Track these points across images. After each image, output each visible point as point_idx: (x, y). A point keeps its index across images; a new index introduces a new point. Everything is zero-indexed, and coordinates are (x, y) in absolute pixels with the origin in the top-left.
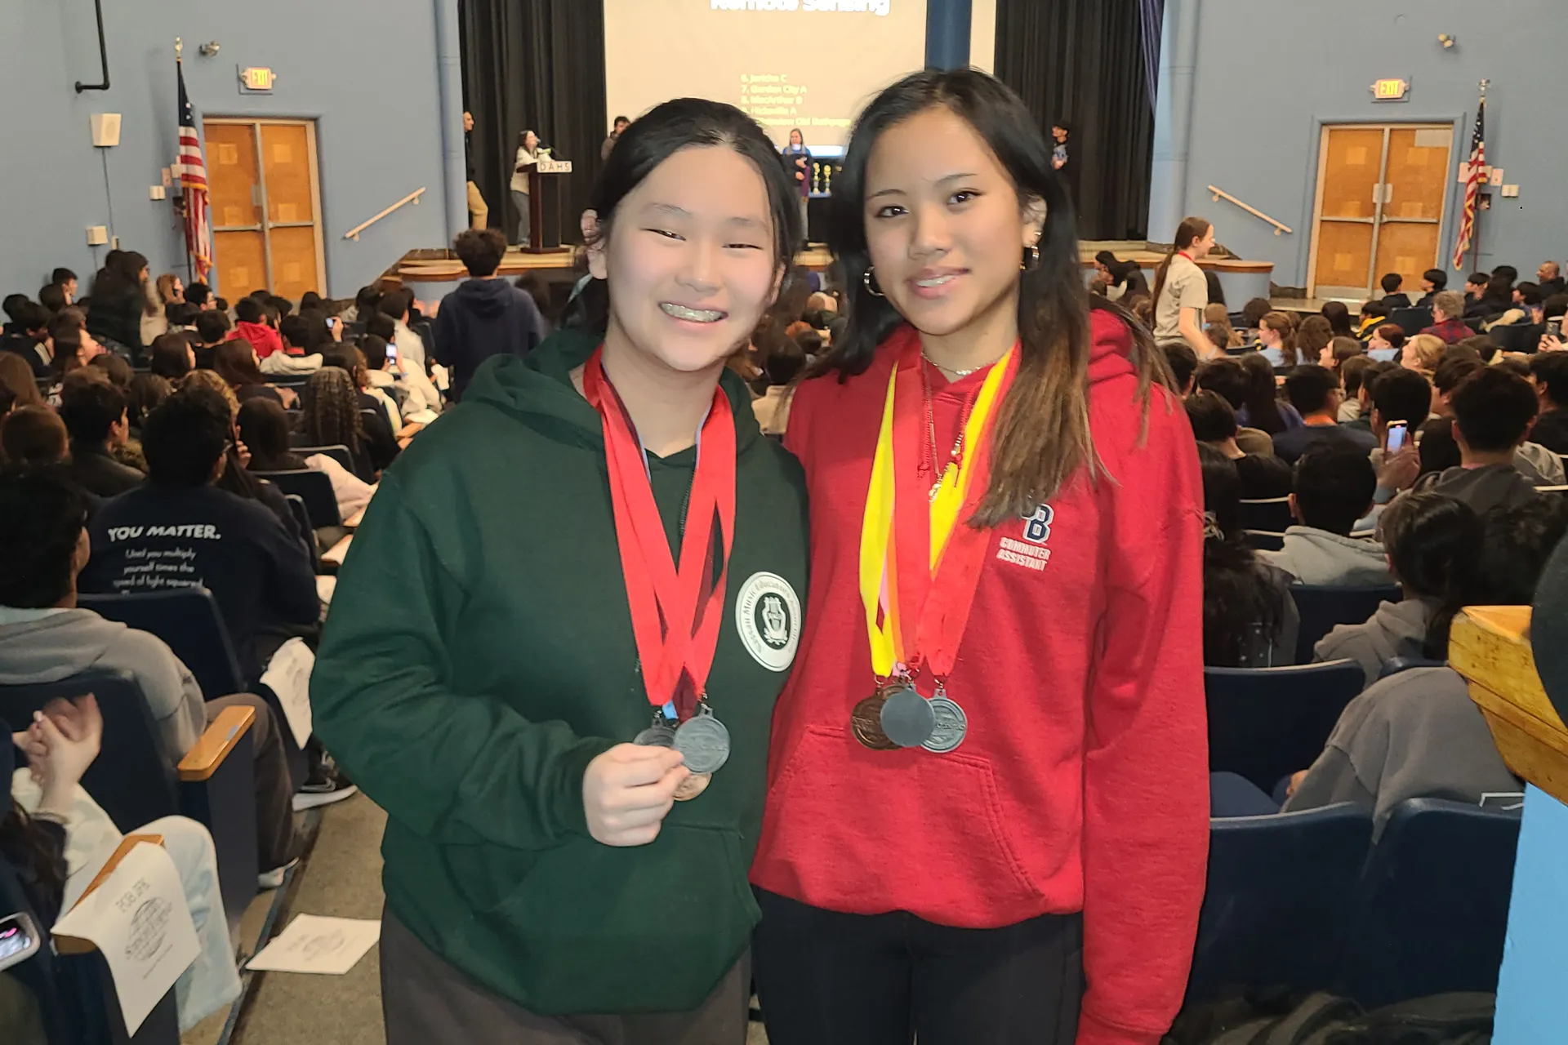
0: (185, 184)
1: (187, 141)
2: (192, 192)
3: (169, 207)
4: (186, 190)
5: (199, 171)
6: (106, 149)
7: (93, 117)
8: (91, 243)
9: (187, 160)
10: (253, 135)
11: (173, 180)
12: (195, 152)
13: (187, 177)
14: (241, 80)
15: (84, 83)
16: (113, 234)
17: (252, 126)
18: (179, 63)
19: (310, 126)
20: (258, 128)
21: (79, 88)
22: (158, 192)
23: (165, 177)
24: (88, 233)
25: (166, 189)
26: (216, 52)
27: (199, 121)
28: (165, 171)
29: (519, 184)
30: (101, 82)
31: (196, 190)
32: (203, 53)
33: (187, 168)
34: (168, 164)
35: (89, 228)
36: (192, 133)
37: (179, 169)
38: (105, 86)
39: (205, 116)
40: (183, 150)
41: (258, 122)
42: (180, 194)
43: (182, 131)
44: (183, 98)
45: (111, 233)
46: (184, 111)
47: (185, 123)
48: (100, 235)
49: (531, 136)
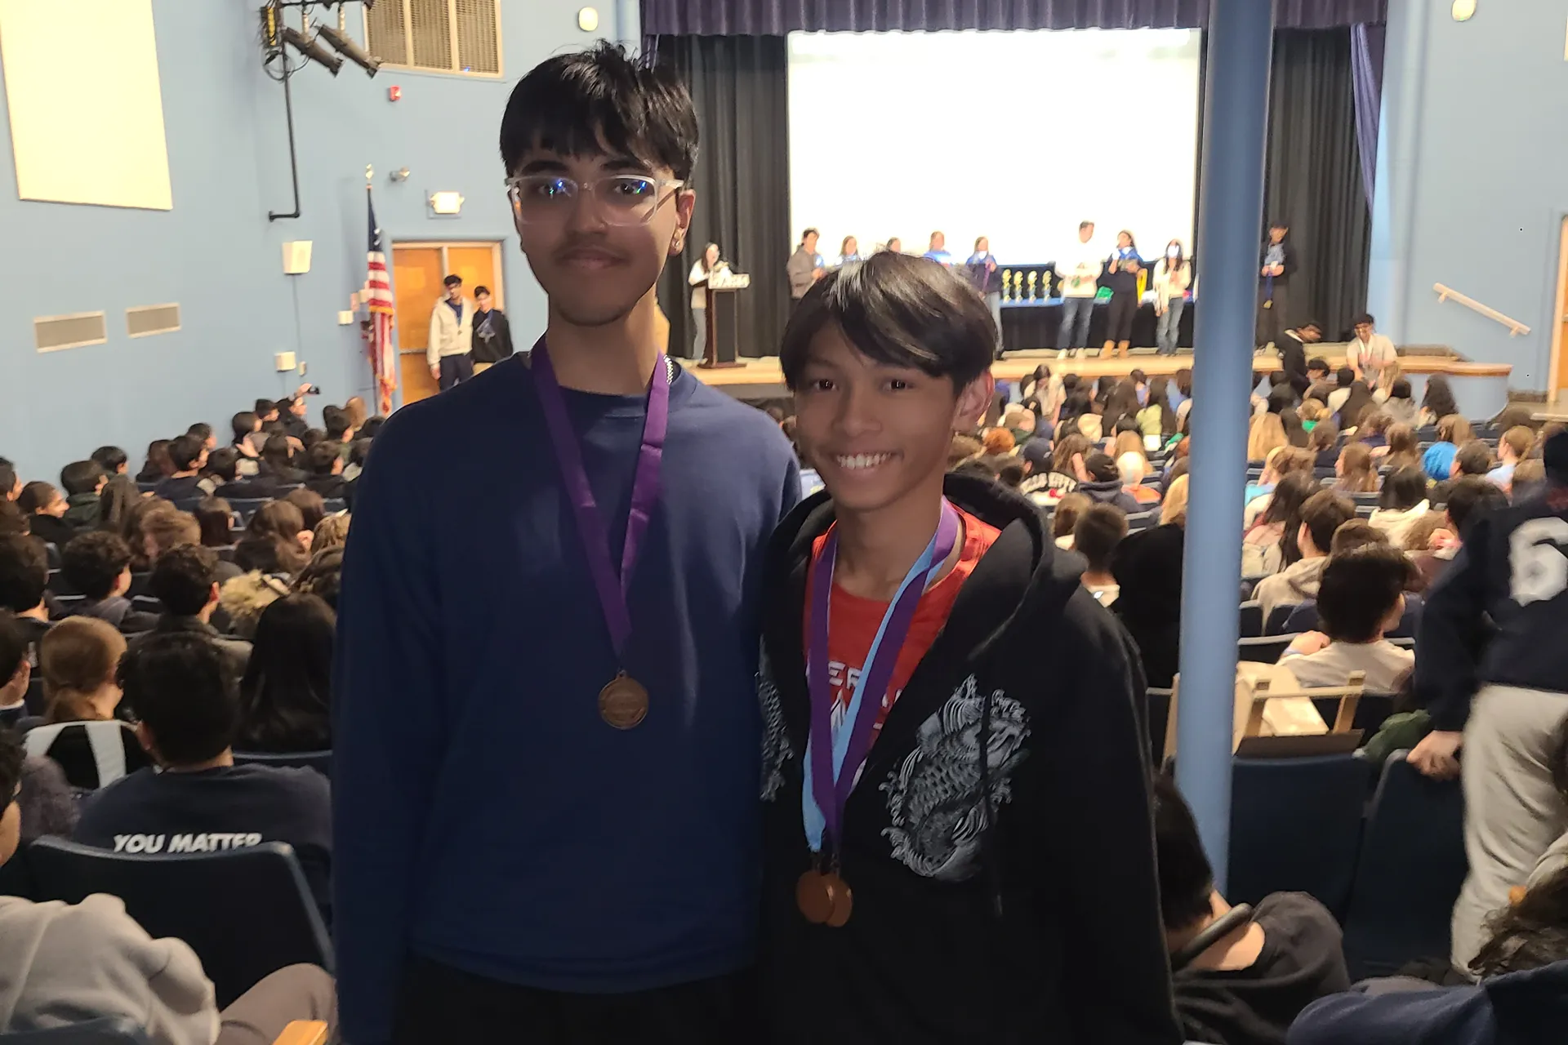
0: (371, 308)
1: (375, 266)
2: (378, 317)
3: (357, 332)
4: (373, 314)
5: (386, 295)
6: (297, 277)
7: (285, 245)
8: (279, 369)
9: (375, 284)
10: (440, 259)
11: (362, 304)
12: (383, 276)
13: (375, 302)
14: (430, 205)
15: (276, 213)
16: (301, 361)
17: (439, 250)
18: (369, 190)
19: (497, 247)
20: (445, 252)
21: (272, 217)
22: (346, 317)
23: (354, 302)
24: (276, 360)
25: (354, 314)
26: (406, 178)
27: (388, 246)
28: (353, 296)
29: (699, 300)
30: (292, 211)
31: (383, 315)
32: (393, 179)
33: (375, 293)
34: (357, 288)
35: (278, 354)
36: (381, 258)
37: (368, 293)
38: (296, 215)
39: (394, 242)
40: (371, 275)
41: (445, 246)
42: (368, 319)
43: (371, 257)
44: (372, 225)
45: (299, 358)
46: (373, 237)
47: (374, 248)
48: (288, 360)
49: (713, 250)
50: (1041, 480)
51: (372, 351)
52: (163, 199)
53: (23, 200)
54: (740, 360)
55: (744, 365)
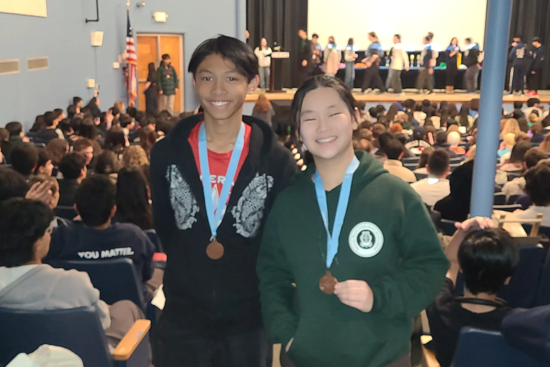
0: (127, 62)
1: (129, 43)
2: (130, 66)
3: (121, 71)
4: (128, 64)
5: (134, 56)
6: (97, 48)
7: (92, 33)
8: (88, 86)
9: (129, 51)
10: (157, 40)
11: (123, 60)
12: (132, 48)
13: (129, 59)
14: (153, 17)
15: (89, 19)
17: (156, 38)
18: (128, 11)
19: (181, 38)
20: (159, 39)
21: (87, 21)
22: (117, 65)
23: (120, 59)
24: (87, 83)
25: (120, 64)
26: (143, 6)
27: (135, 35)
28: (120, 56)
30: (96, 18)
31: (132, 65)
32: (138, 6)
33: (129, 55)
34: (121, 52)
35: (87, 80)
36: (132, 40)
37: (126, 55)
38: (97, 20)
39: (138, 33)
40: (128, 47)
41: (159, 36)
42: (125, 66)
43: (128, 39)
44: (129, 25)
45: (96, 82)
46: (129, 31)
47: (129, 36)
48: (92, 83)
50: (416, 143)
51: (127, 81)
52: (43, 13)
54: (284, 89)
55: (285, 92)
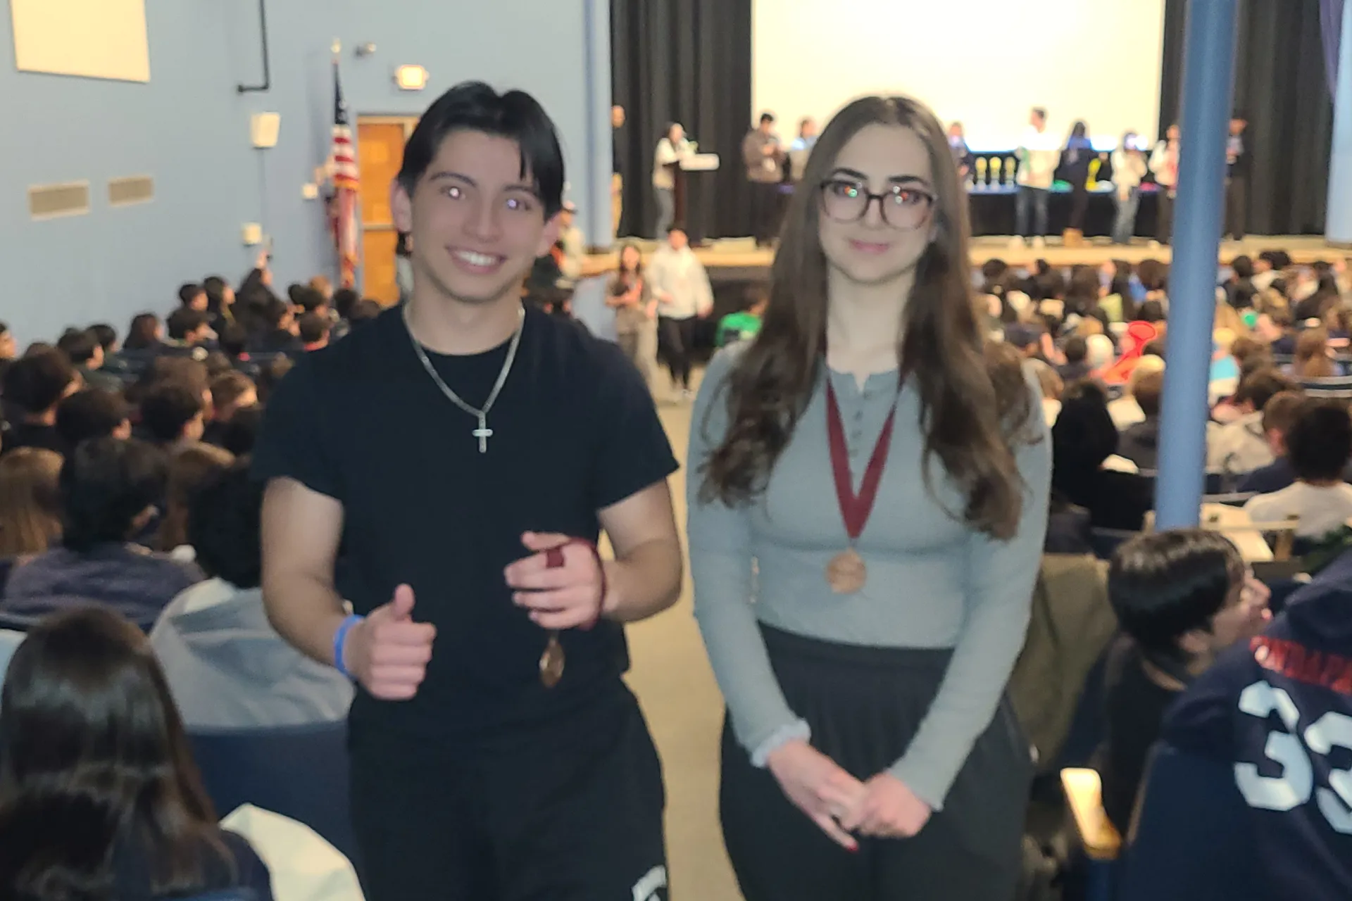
0: (334, 183)
1: (340, 140)
2: (342, 194)
3: (320, 207)
4: (337, 189)
5: (351, 170)
6: (264, 151)
7: (254, 118)
8: (247, 243)
9: (340, 159)
11: (325, 179)
12: (348, 151)
13: (340, 177)
14: (394, 79)
15: (246, 83)
16: (267, 235)
17: (403, 126)
18: (336, 67)
21: (241, 89)
22: (311, 191)
23: (319, 176)
24: (243, 232)
25: (318, 189)
26: (370, 53)
27: (353, 120)
28: (318, 170)
29: (662, 180)
30: (260, 82)
31: (348, 190)
32: (360, 53)
33: (340, 168)
34: (320, 160)
35: (243, 226)
36: (346, 132)
37: (332, 167)
38: (265, 87)
39: (361, 115)
40: (337, 149)
41: (409, 122)
42: (331, 191)
43: (337, 131)
44: (338, 99)
45: (264, 231)
46: (338, 111)
47: (339, 121)
48: (254, 234)
49: (677, 130)
51: (335, 226)
52: (139, 69)
53: (22, 72)
54: (707, 241)
